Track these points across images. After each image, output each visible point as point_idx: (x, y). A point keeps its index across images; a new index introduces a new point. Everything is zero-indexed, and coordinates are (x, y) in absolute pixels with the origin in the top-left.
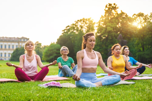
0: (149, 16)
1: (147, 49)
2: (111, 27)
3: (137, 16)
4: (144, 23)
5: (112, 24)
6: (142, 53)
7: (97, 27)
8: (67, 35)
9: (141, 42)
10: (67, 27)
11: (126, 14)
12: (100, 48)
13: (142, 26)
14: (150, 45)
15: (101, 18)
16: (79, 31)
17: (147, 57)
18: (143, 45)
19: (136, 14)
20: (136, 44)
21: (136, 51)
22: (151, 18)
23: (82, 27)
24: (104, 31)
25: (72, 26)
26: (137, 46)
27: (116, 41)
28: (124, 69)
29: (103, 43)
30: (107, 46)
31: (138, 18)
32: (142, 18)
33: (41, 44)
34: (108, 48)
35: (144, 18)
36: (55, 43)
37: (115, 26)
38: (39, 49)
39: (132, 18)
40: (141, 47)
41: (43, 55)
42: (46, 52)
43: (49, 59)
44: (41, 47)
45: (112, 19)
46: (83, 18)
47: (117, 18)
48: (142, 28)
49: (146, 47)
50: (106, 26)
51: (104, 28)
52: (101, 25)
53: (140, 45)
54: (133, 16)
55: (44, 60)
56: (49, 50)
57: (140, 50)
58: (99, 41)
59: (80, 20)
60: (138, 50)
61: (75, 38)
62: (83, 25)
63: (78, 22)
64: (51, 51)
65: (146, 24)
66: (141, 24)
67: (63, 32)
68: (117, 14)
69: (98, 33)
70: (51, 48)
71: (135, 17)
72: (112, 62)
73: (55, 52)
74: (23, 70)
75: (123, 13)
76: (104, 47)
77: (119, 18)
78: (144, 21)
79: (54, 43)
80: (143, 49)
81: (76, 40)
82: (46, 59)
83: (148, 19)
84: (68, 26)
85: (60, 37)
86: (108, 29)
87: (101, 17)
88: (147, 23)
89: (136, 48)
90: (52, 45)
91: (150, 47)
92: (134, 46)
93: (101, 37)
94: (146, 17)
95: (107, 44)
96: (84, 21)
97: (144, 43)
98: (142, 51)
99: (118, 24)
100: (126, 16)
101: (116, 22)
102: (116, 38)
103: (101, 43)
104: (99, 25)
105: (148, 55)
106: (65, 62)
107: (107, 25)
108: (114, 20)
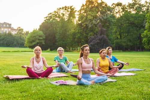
0: (127, 5)
1: (124, 37)
2: (92, 16)
3: (116, 5)
4: (122, 12)
5: (92, 12)
6: (119, 41)
7: (78, 15)
8: (49, 22)
9: (119, 31)
10: (49, 14)
11: (106, 4)
12: (81, 36)
13: (120, 15)
14: (127, 33)
15: (82, 7)
16: (61, 19)
17: (124, 44)
18: (121, 33)
19: (115, 4)
20: (114, 32)
21: (114, 39)
22: (128, 8)
23: (63, 15)
24: (85, 19)
25: (54, 13)
26: (115, 34)
27: (96, 29)
28: (108, 68)
29: (83, 30)
30: (88, 34)
31: (117, 7)
32: (120, 8)
33: (23, 29)
34: (88, 36)
35: (122, 7)
36: (38, 29)
37: (95, 14)
38: (22, 35)
39: (112, 7)
40: (119, 35)
41: (25, 41)
42: (29, 39)
43: (31, 45)
44: (23, 33)
45: (92, 7)
46: (66, 6)
47: (97, 7)
48: (120, 17)
49: (123, 35)
50: (86, 15)
51: (85, 16)
52: (82, 13)
53: (118, 33)
54: (112, 5)
55: (27, 46)
56: (31, 37)
57: (118, 38)
58: (80, 28)
59: (62, 8)
60: (116, 38)
61: (56, 26)
62: (64, 13)
63: (60, 9)
64: (34, 38)
65: (123, 13)
66: (119, 13)
67: (45, 19)
68: (98, 3)
69: (79, 21)
70: (34, 35)
71: (114, 6)
72: (99, 63)
73: (37, 38)
74: (32, 69)
75: (103, 3)
76: (85, 34)
77: (99, 7)
78: (122, 10)
79: (36, 29)
80: (121, 37)
81: (58, 27)
82: (29, 45)
83: (126, 8)
84: (51, 14)
85: (42, 23)
86: (88, 18)
87: (82, 5)
88: (125, 13)
89: (114, 36)
90: (35, 32)
91: (127, 35)
92: (112, 34)
93: (82, 25)
94: (124, 6)
95: (87, 32)
96: (66, 9)
97: (122, 31)
98: (119, 39)
99: (98, 13)
100: (106, 5)
101: (96, 11)
102: (96, 26)
103: (82, 30)
104: (80, 13)
105: (124, 42)
106: (61, 60)
107: (87, 13)
108: (94, 9)
